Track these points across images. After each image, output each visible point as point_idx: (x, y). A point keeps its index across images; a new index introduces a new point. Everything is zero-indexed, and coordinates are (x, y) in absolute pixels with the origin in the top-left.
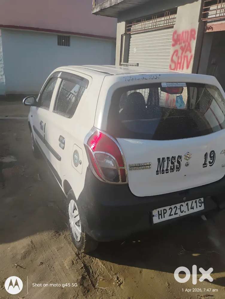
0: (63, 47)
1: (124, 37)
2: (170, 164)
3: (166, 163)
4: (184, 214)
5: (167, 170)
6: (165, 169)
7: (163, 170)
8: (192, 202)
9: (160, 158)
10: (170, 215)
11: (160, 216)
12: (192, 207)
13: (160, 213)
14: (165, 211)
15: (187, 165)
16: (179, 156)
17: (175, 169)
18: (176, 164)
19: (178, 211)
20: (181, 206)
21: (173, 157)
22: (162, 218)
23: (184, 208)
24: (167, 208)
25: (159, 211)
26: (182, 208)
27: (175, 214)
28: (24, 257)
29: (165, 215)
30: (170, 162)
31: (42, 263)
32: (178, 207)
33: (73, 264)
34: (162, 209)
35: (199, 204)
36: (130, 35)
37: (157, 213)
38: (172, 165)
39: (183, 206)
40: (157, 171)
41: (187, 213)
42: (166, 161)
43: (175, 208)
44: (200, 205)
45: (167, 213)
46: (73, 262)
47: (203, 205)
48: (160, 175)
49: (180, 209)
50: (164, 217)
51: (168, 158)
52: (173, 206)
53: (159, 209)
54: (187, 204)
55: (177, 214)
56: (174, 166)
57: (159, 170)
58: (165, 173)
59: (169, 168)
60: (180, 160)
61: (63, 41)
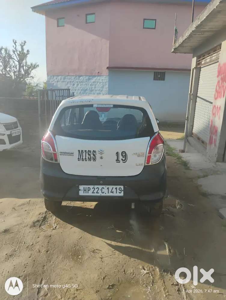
0: (159, 81)
1: (195, 71)
2: (87, 156)
3: (84, 154)
4: (104, 195)
5: (85, 159)
6: (84, 158)
7: (83, 159)
8: (113, 188)
9: (80, 150)
10: (93, 193)
11: (85, 191)
12: (112, 191)
13: (85, 189)
14: (89, 189)
15: (101, 158)
16: (94, 151)
17: (92, 159)
18: (92, 156)
19: (100, 191)
20: (103, 189)
21: (89, 151)
22: (86, 193)
23: (105, 190)
24: (91, 187)
25: (84, 188)
26: (103, 190)
27: (97, 193)
28: (19, 206)
29: (89, 191)
30: (87, 154)
31: (26, 210)
32: (100, 188)
33: (40, 214)
34: (87, 186)
35: (118, 191)
36: (200, 68)
37: (83, 189)
38: (89, 156)
39: (104, 189)
40: (78, 159)
41: (107, 195)
42: (84, 153)
43: (98, 189)
44: (120, 192)
45: (91, 190)
46: (40, 213)
47: (122, 192)
48: (81, 162)
49: (101, 191)
50: (88, 193)
51: (85, 151)
52: (96, 187)
53: (85, 186)
54: (108, 188)
55: (99, 193)
56: (90, 157)
57: (79, 158)
58: (84, 160)
59: (87, 158)
60: (95, 154)
61: (159, 76)
